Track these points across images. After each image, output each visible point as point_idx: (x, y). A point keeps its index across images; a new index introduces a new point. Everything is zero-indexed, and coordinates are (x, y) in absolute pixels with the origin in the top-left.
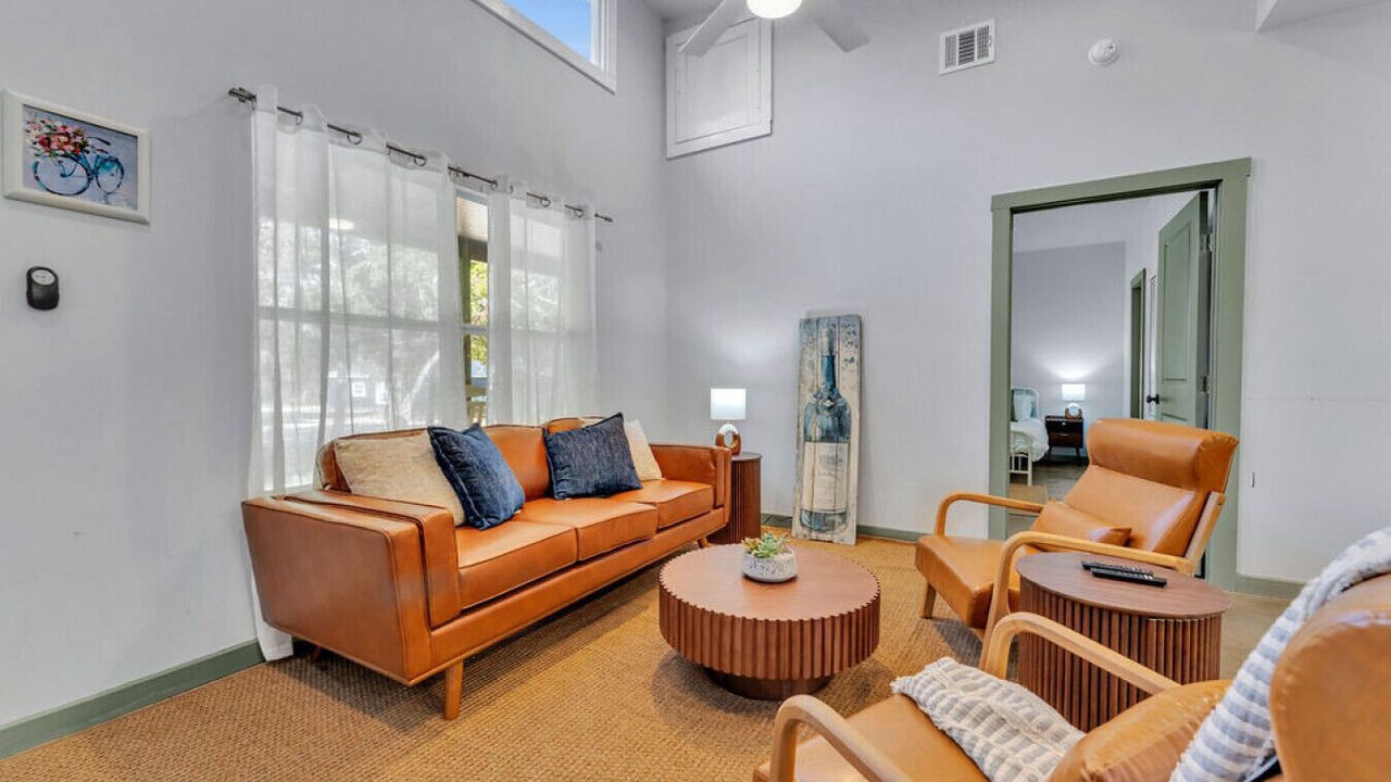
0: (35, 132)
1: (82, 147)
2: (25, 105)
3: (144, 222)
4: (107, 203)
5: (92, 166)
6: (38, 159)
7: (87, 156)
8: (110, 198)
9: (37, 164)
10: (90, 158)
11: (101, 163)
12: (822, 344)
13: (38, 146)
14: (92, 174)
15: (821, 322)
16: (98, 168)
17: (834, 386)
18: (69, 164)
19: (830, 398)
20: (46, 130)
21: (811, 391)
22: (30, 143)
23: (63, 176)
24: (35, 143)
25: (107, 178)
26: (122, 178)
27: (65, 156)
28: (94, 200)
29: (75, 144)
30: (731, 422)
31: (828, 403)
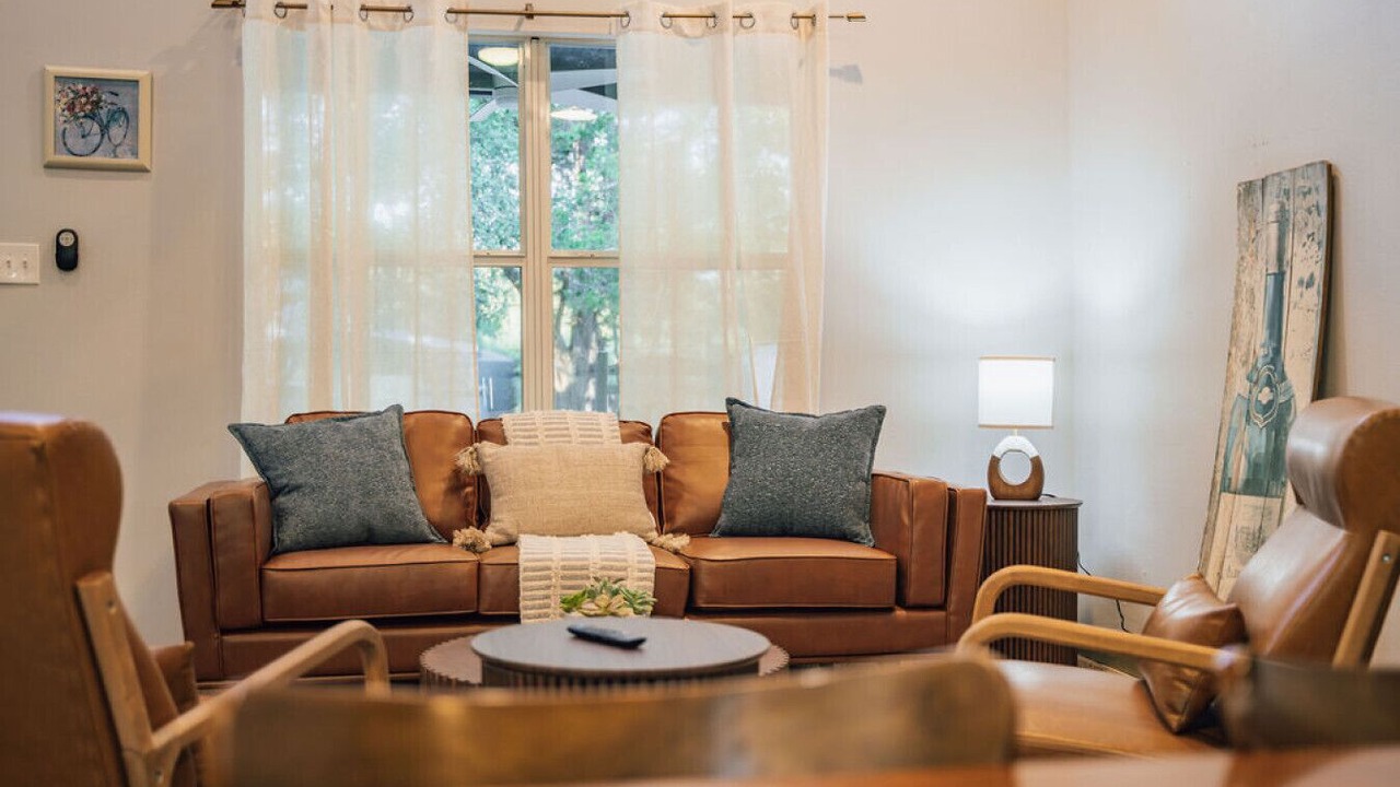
0: (64, 100)
1: (96, 104)
2: (56, 77)
3: (143, 170)
4: (116, 156)
5: (105, 122)
6: (67, 126)
7: (101, 112)
8: (119, 150)
9: (65, 129)
10: (103, 113)
11: (113, 116)
12: (1268, 238)
13: (66, 113)
14: (104, 129)
15: (1269, 182)
16: (109, 122)
17: (1277, 351)
18: (88, 123)
19: (1269, 383)
20: (71, 95)
21: (1245, 363)
22: (59, 110)
23: (83, 137)
24: (64, 111)
25: (116, 131)
26: (127, 128)
27: (85, 116)
28: (105, 156)
29: (93, 102)
30: (1023, 429)
31: (1265, 396)
